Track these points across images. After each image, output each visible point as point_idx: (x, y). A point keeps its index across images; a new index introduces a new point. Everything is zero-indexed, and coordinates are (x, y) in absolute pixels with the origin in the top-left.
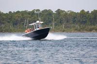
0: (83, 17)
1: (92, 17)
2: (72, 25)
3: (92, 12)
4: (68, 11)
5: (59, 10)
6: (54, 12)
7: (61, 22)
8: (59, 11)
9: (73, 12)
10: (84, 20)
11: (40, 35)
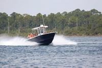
0: (39, 21)
1: (49, 20)
2: (29, 29)
3: (49, 15)
4: (24, 15)
6: (9, 15)
9: (29, 16)
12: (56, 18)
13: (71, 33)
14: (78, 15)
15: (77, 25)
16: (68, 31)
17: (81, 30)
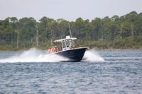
0: (80, 28)
3: (93, 20)
5: (45, 18)
7: (48, 36)
8: (45, 20)
9: (65, 21)
10: (82, 33)
11: (77, 56)
12: (103, 24)
13: (124, 45)
14: (133, 21)
15: (133, 34)
16: (119, 42)
17: (139, 41)
